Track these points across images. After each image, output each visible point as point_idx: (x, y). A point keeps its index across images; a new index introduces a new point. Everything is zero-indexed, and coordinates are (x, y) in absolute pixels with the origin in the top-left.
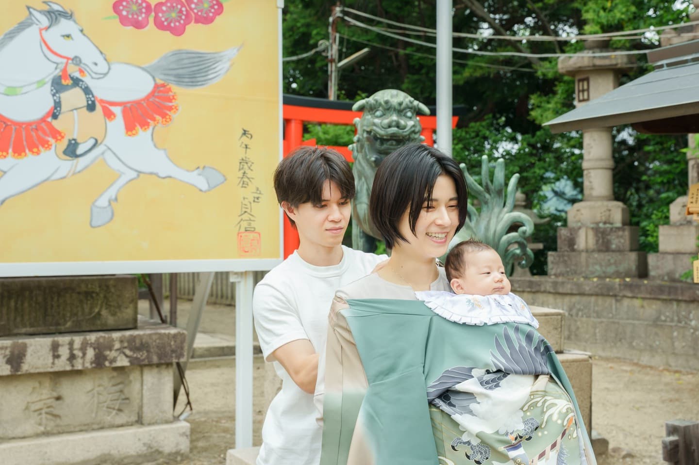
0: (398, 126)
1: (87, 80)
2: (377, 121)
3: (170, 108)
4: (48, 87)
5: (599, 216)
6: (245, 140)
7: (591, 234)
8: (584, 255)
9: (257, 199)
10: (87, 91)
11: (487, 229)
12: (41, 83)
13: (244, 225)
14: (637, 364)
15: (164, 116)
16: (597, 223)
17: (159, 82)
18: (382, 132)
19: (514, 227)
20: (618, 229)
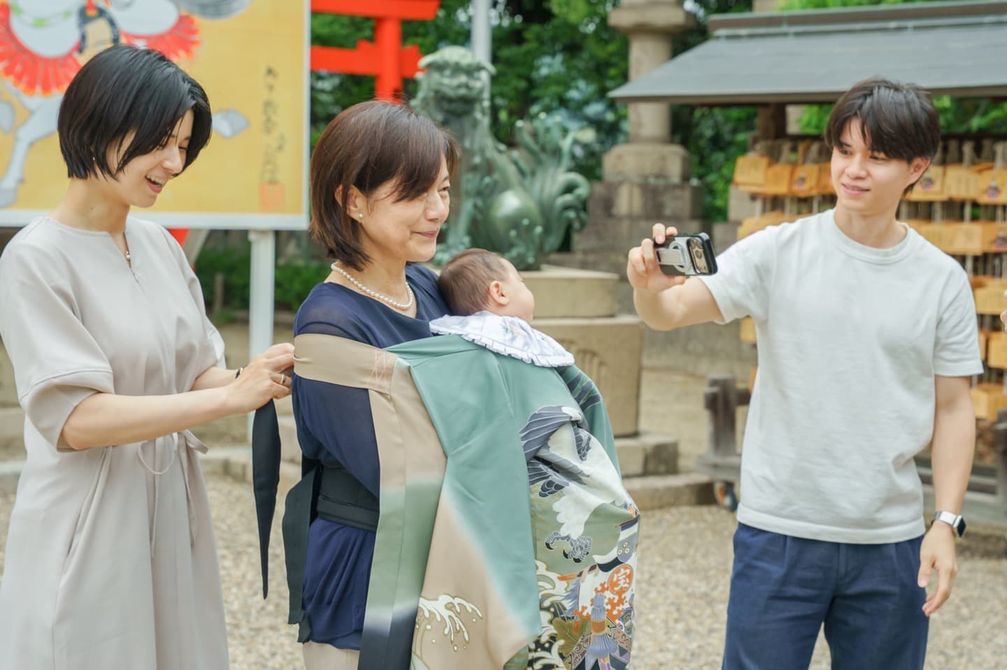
0: (467, 86)
1: (113, 11)
2: (446, 81)
3: (193, 43)
4: (74, 20)
5: (649, 166)
6: (270, 79)
7: (637, 194)
8: (625, 224)
9: (280, 148)
10: (112, 23)
11: (542, 190)
12: (67, 14)
13: (267, 176)
14: (692, 375)
15: (188, 51)
16: (646, 178)
17: (184, 13)
18: (451, 93)
19: (569, 189)
20: (675, 187)
